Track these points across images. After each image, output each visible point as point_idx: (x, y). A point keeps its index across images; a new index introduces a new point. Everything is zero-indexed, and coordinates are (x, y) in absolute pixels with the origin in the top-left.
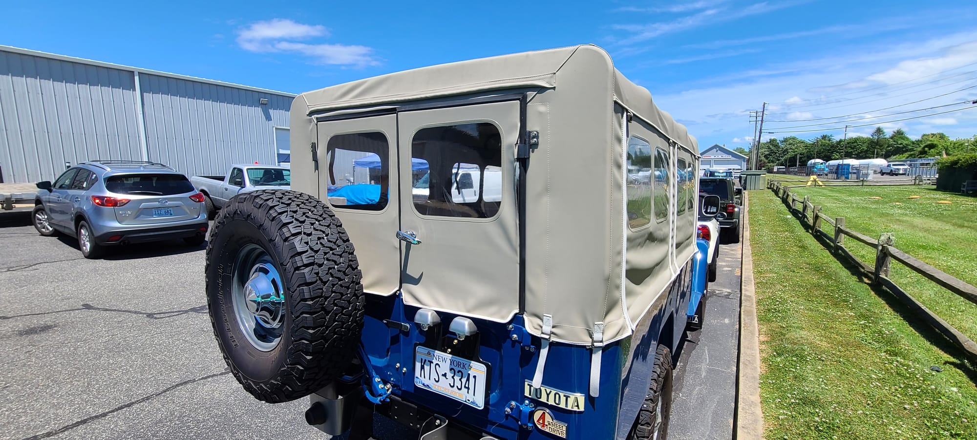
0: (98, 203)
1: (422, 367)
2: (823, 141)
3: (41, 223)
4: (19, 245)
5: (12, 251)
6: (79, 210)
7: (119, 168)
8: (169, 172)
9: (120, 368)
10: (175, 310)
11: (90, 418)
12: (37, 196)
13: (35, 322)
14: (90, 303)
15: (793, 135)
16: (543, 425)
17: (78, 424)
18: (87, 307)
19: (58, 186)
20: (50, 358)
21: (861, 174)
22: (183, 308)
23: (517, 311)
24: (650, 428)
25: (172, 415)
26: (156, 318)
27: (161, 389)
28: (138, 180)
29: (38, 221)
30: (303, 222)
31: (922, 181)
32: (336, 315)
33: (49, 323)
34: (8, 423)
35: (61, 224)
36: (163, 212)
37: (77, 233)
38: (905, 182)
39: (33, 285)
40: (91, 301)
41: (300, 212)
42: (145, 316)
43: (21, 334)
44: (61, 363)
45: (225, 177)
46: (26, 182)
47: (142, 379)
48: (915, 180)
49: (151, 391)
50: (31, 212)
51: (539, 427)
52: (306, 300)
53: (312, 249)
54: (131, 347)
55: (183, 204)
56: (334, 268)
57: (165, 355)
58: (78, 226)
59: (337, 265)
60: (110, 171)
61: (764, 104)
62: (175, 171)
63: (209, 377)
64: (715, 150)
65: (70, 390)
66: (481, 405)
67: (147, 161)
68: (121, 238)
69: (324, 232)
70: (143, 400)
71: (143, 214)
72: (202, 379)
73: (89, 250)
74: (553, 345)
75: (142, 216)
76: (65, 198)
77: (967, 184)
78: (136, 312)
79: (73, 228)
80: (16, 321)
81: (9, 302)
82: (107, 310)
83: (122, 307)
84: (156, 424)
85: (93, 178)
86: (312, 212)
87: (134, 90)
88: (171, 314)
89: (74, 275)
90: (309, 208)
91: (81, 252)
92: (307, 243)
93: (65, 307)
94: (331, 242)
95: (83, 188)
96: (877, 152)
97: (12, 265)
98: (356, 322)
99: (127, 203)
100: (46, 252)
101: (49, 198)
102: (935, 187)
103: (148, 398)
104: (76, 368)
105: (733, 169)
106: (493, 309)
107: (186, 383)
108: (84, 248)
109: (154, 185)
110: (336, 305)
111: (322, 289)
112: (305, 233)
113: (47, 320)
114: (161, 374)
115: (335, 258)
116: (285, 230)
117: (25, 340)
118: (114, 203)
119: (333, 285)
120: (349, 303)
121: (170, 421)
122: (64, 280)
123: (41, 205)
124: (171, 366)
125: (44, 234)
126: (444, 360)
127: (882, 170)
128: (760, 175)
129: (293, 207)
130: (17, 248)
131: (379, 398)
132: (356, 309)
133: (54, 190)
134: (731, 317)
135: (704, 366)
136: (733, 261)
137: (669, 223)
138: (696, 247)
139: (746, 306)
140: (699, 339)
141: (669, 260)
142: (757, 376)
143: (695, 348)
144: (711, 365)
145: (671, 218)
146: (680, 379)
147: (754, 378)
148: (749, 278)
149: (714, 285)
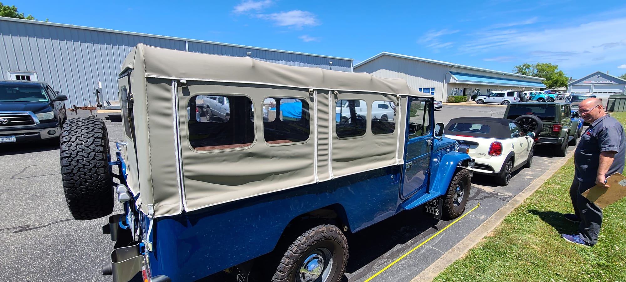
23: (139, 192)
53: (71, 149)
64: (597, 76)
74: (141, 213)
87: (186, 50)
105: (614, 93)
119: (80, 168)
131: (126, 226)
134: (490, 215)
135: (429, 246)
136: (541, 172)
137: (312, 145)
138: (398, 161)
139: (505, 208)
140: (445, 227)
141: (313, 170)
142: (454, 260)
143: (434, 233)
144: (435, 246)
145: (316, 142)
146: (400, 252)
147: (450, 261)
148: (534, 187)
149: (502, 189)
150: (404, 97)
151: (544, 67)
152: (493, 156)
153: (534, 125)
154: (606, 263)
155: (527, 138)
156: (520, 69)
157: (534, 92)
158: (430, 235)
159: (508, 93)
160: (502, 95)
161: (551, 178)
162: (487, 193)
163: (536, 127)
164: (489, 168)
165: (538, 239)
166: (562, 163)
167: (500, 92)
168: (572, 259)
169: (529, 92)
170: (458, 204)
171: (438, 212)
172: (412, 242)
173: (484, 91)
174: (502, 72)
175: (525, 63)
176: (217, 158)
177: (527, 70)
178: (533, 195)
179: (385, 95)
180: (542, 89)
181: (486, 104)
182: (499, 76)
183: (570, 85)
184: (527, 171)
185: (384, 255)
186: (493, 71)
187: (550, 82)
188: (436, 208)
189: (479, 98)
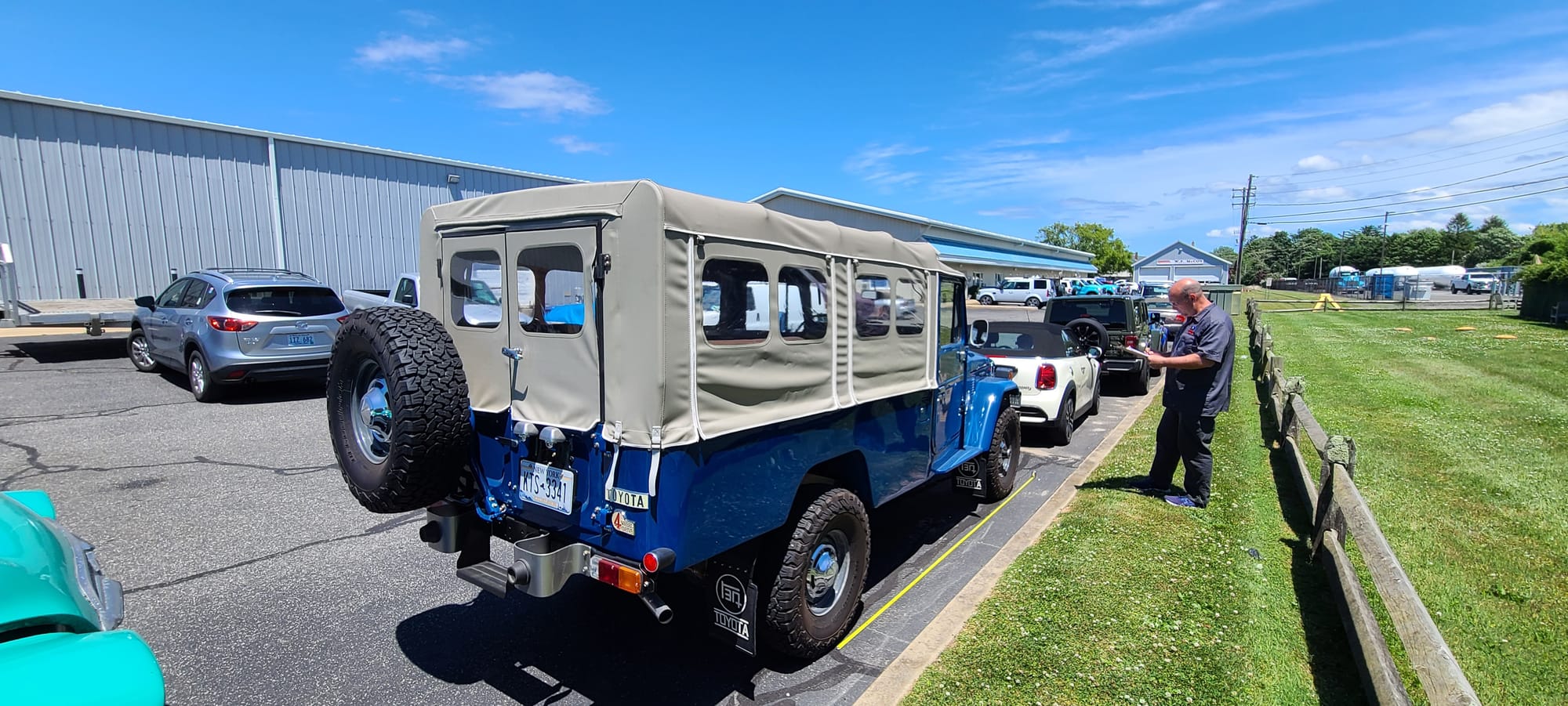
0: (215, 326)
1: (525, 480)
2: (1365, 237)
3: (140, 354)
4: (110, 383)
5: (103, 391)
6: (191, 336)
7: (245, 279)
8: (313, 284)
9: (241, 526)
10: (311, 466)
11: (207, 573)
12: (135, 317)
13: (137, 475)
14: (205, 456)
15: (1312, 226)
16: (619, 525)
17: (193, 577)
18: (201, 460)
19: (162, 303)
20: (159, 513)
21: (1411, 291)
22: (322, 464)
23: (599, 420)
24: (796, 569)
25: (298, 572)
26: (286, 475)
27: (288, 548)
28: (269, 295)
29: (134, 351)
30: (410, 337)
31: (1501, 304)
32: (437, 423)
33: (155, 477)
34: (117, 573)
35: (166, 355)
36: (301, 339)
37: (187, 367)
38: (1476, 305)
39: (133, 433)
40: (206, 453)
41: (409, 327)
42: (273, 471)
43: (122, 487)
44: (171, 519)
45: (389, 291)
46: (116, 297)
47: (266, 538)
48: (1490, 301)
49: (276, 549)
50: (126, 339)
51: (616, 527)
52: (407, 407)
53: (415, 361)
54: (254, 505)
55: (328, 328)
56: (437, 380)
57: (295, 514)
58: (189, 358)
59: (441, 377)
60: (232, 283)
61: (1251, 177)
62: (319, 282)
63: (345, 538)
64: (1176, 251)
65: (183, 546)
66: (569, 510)
67: (284, 268)
68: (245, 374)
69: (430, 347)
70: (267, 558)
71: (275, 342)
72: (337, 539)
73: (202, 390)
74: (622, 449)
75: (273, 344)
76: (171, 320)
77: (1560, 308)
78: (261, 467)
79: (183, 361)
80: (115, 473)
81: (104, 452)
82: (225, 464)
83: (244, 461)
84: (280, 580)
85: (210, 292)
86: (421, 328)
87: (268, 164)
88: (305, 469)
89: (183, 422)
90: (419, 324)
91: (192, 394)
92: (411, 356)
93: (173, 459)
94: (437, 356)
95: (196, 305)
96: (1456, 254)
97: (104, 408)
98: (459, 432)
99: (253, 327)
100: (146, 393)
101: (151, 320)
102: (1518, 313)
103: (272, 556)
104: (190, 524)
105: (1207, 282)
106: (581, 420)
107: (317, 543)
108: (197, 387)
109: (291, 302)
110: (437, 414)
111: (423, 398)
112: (410, 347)
113: (153, 473)
114: (289, 534)
115: (439, 371)
116: (391, 343)
117: (128, 495)
118: (238, 326)
119: (435, 396)
120: (452, 413)
121: (296, 577)
122: (170, 428)
123: (139, 329)
124: (301, 526)
125: (144, 369)
126: (542, 471)
127: (1454, 285)
128: (1232, 291)
129: (403, 323)
130: (108, 386)
131: (490, 516)
132: (459, 421)
133: (158, 308)
134: (1054, 489)
135: (974, 542)
136: (1115, 420)
137: (829, 346)
138: (931, 384)
139: (1077, 474)
140: (990, 513)
141: (831, 388)
142: (1023, 549)
143: (976, 523)
144: (984, 541)
145: (835, 342)
146: (930, 556)
147: (1017, 551)
148: (1111, 441)
149: (1062, 450)
150: (933, 273)
151: (1090, 234)
152: (1044, 389)
153: (1095, 337)
154: (1224, 525)
155: (1089, 359)
156: (1048, 233)
157: (1078, 280)
158: (971, 527)
159: (1036, 282)
160: (1025, 286)
161: (1134, 426)
162: (1041, 459)
163: (1098, 341)
164: (1039, 412)
165: (1134, 506)
166: (1146, 404)
167: (1021, 280)
168: (1182, 525)
169: (1071, 279)
170: (1005, 474)
171: (979, 484)
172: (945, 539)
173: (988, 277)
174: (1020, 239)
175: (1057, 223)
176: (731, 358)
177: (1061, 236)
178: (1113, 451)
179: (911, 269)
180: (1090, 276)
181: (997, 304)
182: (1013, 248)
183: (1137, 267)
184: (1095, 420)
185: (907, 562)
186: (1004, 236)
187: (1103, 261)
188: (976, 477)
189: (983, 292)
